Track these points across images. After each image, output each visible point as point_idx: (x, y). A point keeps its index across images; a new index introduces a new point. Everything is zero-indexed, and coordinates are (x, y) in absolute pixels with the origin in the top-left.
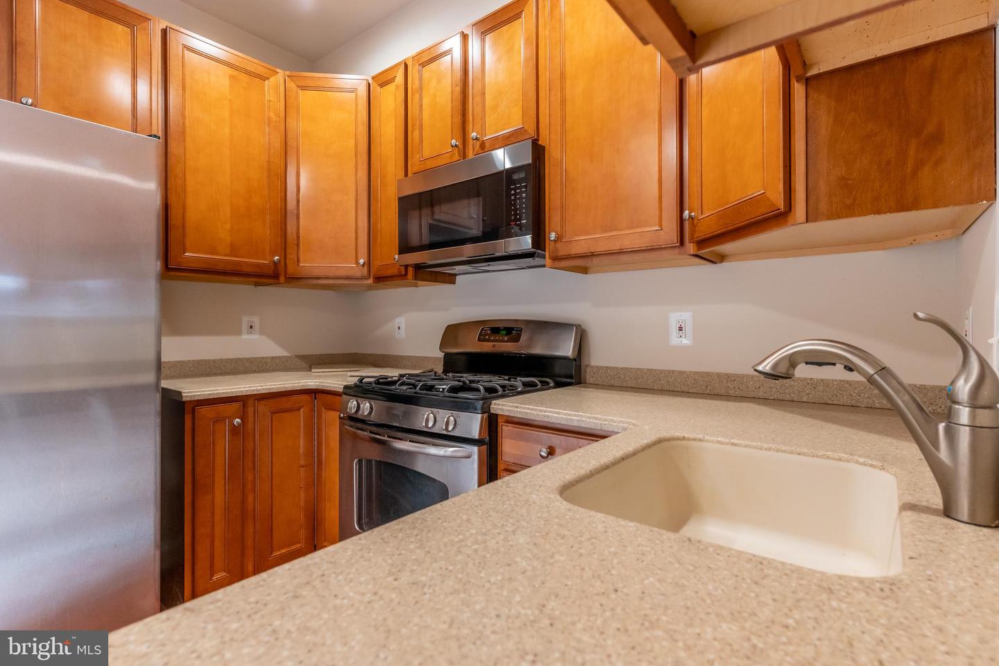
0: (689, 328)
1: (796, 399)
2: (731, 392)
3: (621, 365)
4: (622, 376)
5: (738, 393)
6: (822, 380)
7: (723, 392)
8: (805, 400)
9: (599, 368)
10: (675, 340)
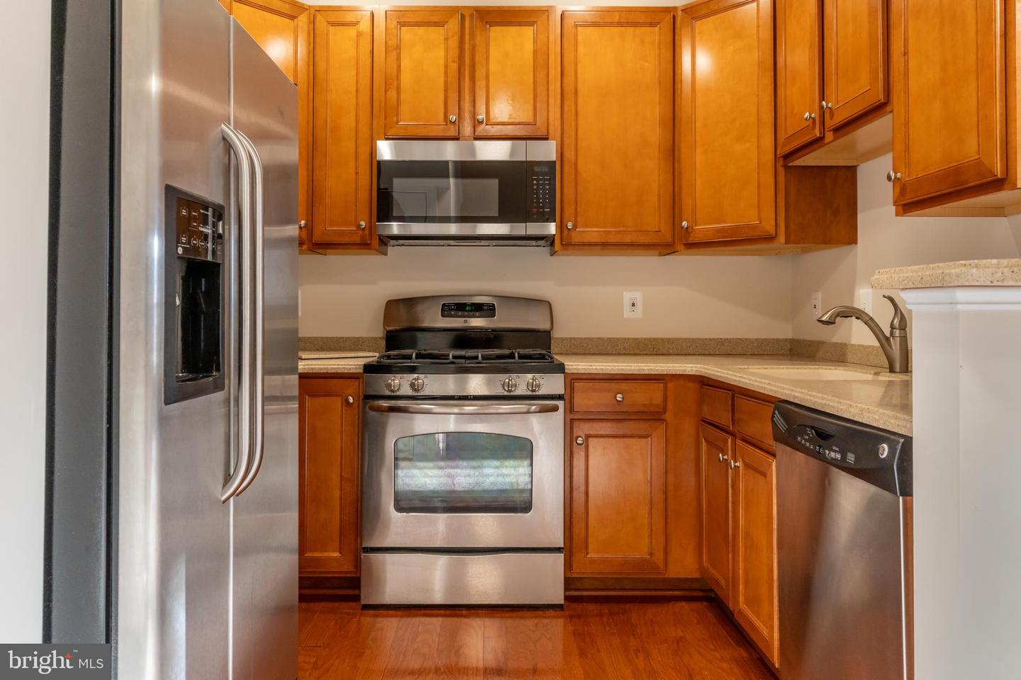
0: (639, 304)
1: (712, 353)
2: (671, 351)
3: (583, 336)
4: (585, 345)
5: (676, 352)
6: (727, 339)
7: (665, 352)
8: (717, 353)
9: (563, 339)
10: (627, 313)
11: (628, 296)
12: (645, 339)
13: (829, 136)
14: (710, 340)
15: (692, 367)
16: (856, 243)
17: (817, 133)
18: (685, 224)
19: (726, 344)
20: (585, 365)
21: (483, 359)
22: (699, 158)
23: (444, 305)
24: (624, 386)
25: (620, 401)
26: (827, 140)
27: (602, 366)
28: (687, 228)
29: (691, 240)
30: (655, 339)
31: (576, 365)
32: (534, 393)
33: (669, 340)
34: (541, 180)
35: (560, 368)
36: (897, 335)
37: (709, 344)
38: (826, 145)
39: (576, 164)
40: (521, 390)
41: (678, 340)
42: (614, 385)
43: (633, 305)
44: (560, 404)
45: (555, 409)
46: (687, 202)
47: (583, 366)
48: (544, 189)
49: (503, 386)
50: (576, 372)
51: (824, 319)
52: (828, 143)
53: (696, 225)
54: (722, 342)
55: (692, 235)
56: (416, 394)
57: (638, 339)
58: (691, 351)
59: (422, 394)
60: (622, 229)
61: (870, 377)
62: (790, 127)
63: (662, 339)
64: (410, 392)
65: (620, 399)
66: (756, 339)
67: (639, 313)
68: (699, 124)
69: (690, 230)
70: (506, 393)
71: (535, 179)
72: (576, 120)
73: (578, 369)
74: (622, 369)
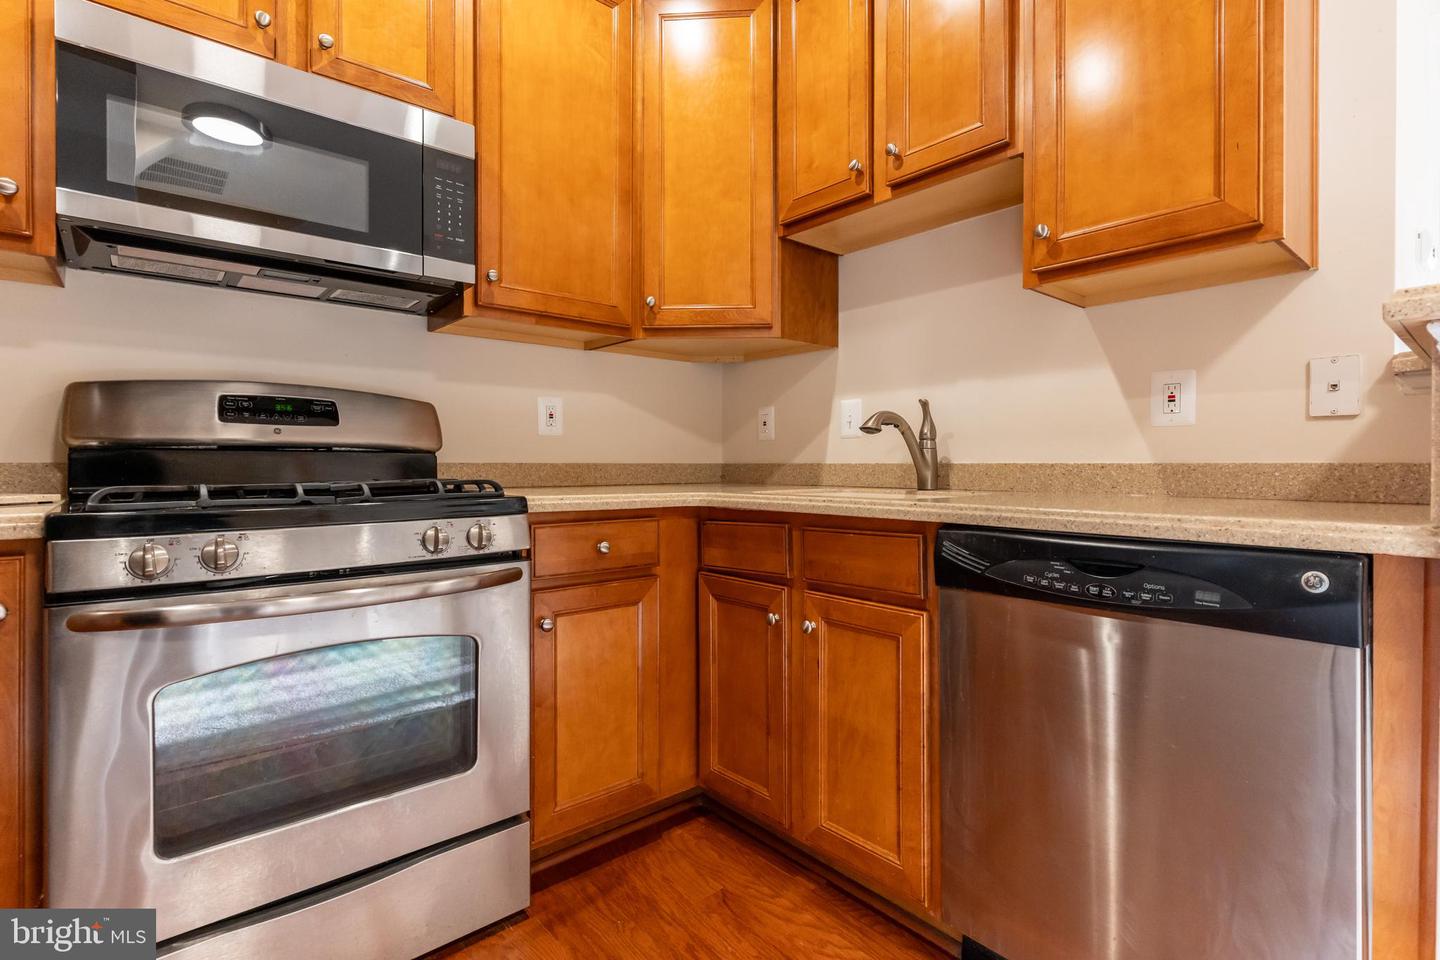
0: (559, 415)
4: (484, 474)
5: (604, 482)
7: (592, 483)
9: (450, 466)
10: (543, 428)
11: (545, 402)
12: (567, 465)
13: (883, 193)
14: (644, 465)
15: (693, 496)
16: (837, 346)
17: (865, 188)
18: (650, 300)
19: (660, 471)
20: (552, 500)
21: (374, 495)
22: (669, 211)
23: (223, 399)
24: (607, 528)
25: (605, 553)
26: (877, 200)
27: (578, 498)
28: (652, 307)
29: (657, 323)
30: (579, 466)
31: (542, 501)
32: (481, 552)
33: (596, 465)
34: (448, 185)
35: (521, 505)
36: (929, 446)
37: (642, 471)
38: (874, 205)
39: (500, 178)
40: (456, 549)
41: (605, 465)
42: (592, 529)
43: (551, 416)
44: (524, 566)
45: (516, 576)
46: (651, 272)
47: (550, 500)
48: (455, 205)
49: (424, 542)
50: (541, 510)
51: (870, 424)
52: (877, 204)
53: (664, 304)
54: (656, 468)
55: (658, 316)
56: (218, 577)
57: (557, 465)
58: (621, 481)
59: (234, 575)
60: (567, 295)
61: (903, 496)
62: (803, 185)
63: (588, 465)
64: (205, 575)
65: (603, 550)
66: (690, 465)
67: (558, 428)
68: (669, 166)
69: (656, 310)
70: (429, 557)
71: (439, 183)
72: (501, 105)
73: (543, 506)
74: (607, 503)
